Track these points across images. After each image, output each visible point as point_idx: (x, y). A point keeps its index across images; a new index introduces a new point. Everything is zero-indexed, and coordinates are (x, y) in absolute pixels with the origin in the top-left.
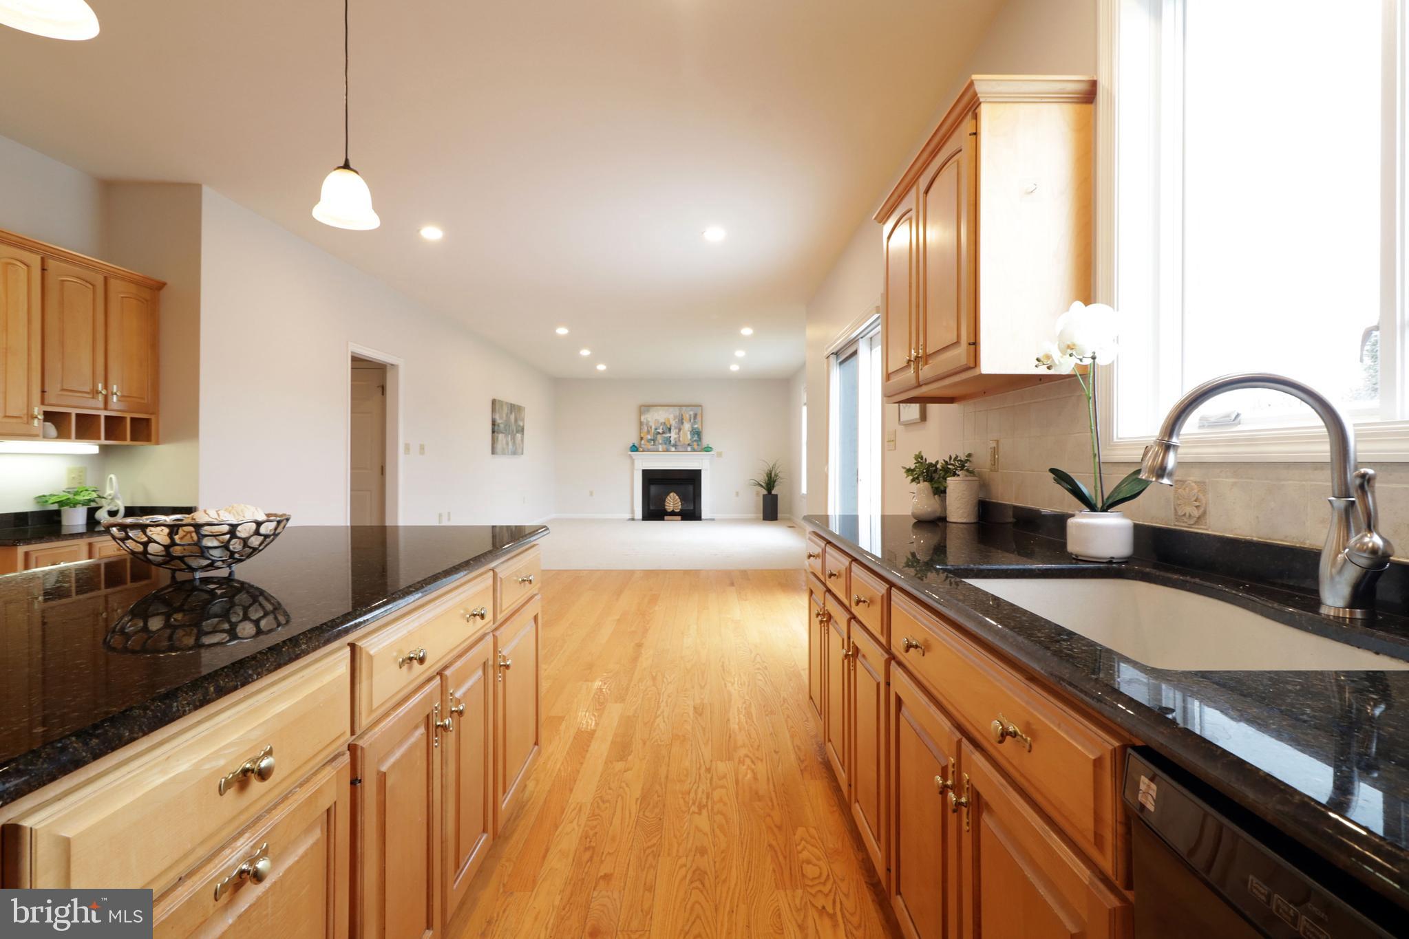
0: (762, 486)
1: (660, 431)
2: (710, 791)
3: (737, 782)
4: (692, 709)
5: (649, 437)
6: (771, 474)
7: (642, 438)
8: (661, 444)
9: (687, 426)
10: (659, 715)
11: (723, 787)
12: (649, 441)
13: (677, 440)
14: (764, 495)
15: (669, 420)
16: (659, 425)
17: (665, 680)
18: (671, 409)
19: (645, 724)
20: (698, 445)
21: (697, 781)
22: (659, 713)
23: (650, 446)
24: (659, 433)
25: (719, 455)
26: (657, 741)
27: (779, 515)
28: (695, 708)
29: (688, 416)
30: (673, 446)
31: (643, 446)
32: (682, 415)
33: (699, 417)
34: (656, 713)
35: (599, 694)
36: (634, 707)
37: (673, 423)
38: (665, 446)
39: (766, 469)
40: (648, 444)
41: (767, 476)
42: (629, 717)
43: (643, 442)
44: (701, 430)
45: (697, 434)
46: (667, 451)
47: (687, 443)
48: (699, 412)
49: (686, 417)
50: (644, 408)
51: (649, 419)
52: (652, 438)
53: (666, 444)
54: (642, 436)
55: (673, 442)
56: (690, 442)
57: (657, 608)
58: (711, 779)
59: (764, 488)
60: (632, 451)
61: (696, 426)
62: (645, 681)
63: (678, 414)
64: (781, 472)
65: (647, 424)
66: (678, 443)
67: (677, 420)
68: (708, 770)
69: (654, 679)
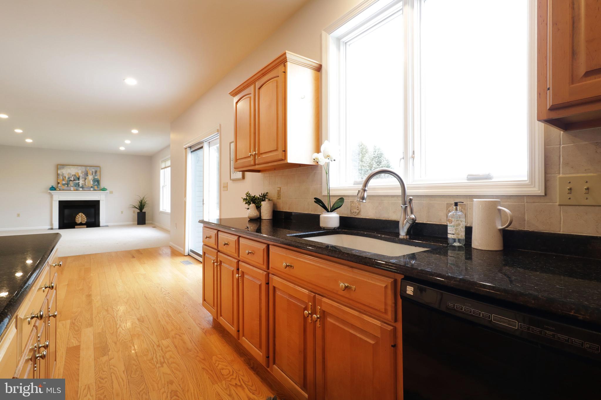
0: (137, 208)
1: (72, 179)
2: (164, 355)
3: (176, 347)
4: (137, 320)
5: (64, 182)
6: (142, 202)
7: (58, 183)
8: (72, 186)
9: (90, 177)
10: (119, 328)
11: (170, 351)
12: (64, 185)
13: (84, 184)
14: (138, 212)
15: (78, 173)
16: (71, 176)
17: (114, 310)
18: (80, 168)
19: (112, 334)
20: (98, 187)
21: (155, 353)
22: (118, 326)
23: (65, 187)
24: (71, 180)
25: (111, 192)
26: (123, 340)
27: (146, 222)
28: (138, 319)
29: (91, 172)
30: (81, 187)
31: (59, 187)
32: (87, 171)
33: (98, 173)
34: (116, 327)
35: (73, 326)
36: (101, 327)
37: (81, 175)
38: (75, 188)
39: (139, 199)
40: (63, 186)
41: (140, 202)
42: (99, 333)
43: (59, 185)
44: (99, 179)
45: (97, 182)
46: (77, 190)
47: (90, 186)
48: (98, 169)
49: (90, 172)
50: (60, 166)
51: (63, 173)
52: (66, 183)
53: (76, 186)
54: (59, 182)
55: (81, 185)
56: (92, 186)
57: (92, 275)
58: (162, 349)
59: (138, 209)
60: (51, 190)
61: (96, 177)
62: (102, 313)
63: (84, 170)
64: (147, 200)
65: (63, 175)
66: (84, 186)
67: (84, 174)
68: (158, 346)
69: (107, 310)
